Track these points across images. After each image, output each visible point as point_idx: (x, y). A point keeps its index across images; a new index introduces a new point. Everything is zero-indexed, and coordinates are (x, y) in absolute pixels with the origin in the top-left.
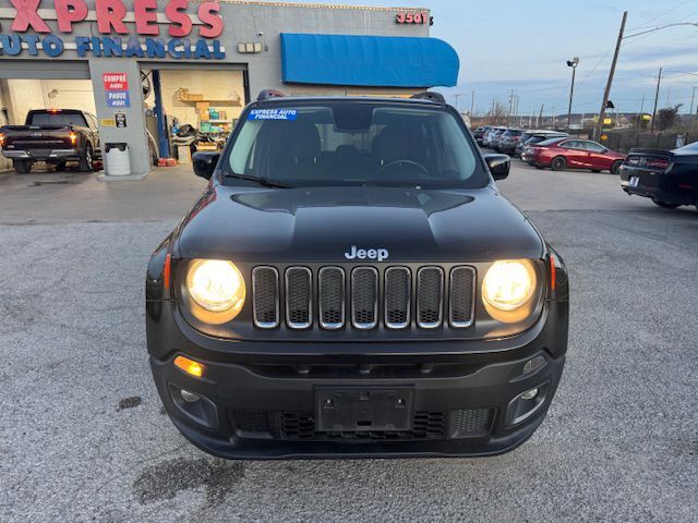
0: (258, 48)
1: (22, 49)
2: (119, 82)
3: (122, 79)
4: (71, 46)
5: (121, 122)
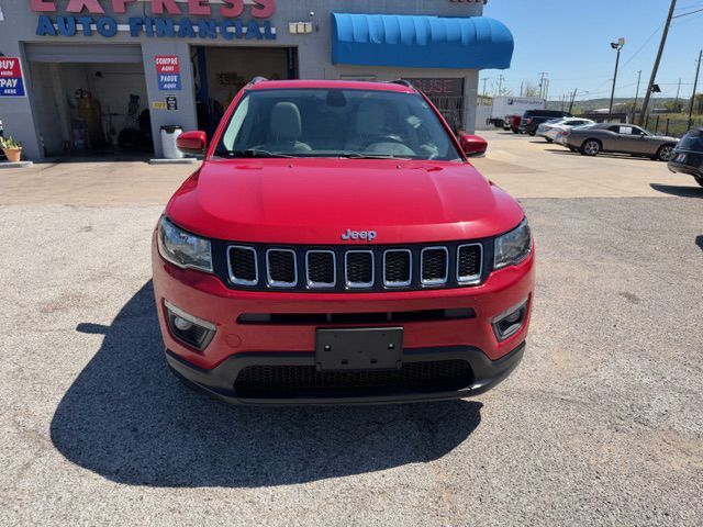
0: (309, 29)
1: (76, 31)
2: (170, 65)
3: (174, 61)
4: (124, 28)
5: (172, 104)
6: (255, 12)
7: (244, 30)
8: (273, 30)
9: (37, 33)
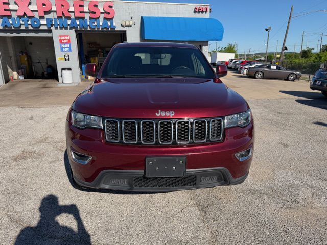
1: (21, 24)
2: (66, 39)
4: (44, 23)
6: (106, 16)
8: (114, 24)
9: (2, 25)
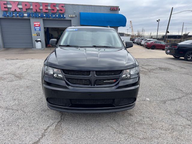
0: (74, 16)
1: (13, 16)
3: (39, 23)
4: (26, 15)
5: (38, 35)
6: (60, 12)
7: (57, 16)
8: (65, 16)
9: (3, 16)
